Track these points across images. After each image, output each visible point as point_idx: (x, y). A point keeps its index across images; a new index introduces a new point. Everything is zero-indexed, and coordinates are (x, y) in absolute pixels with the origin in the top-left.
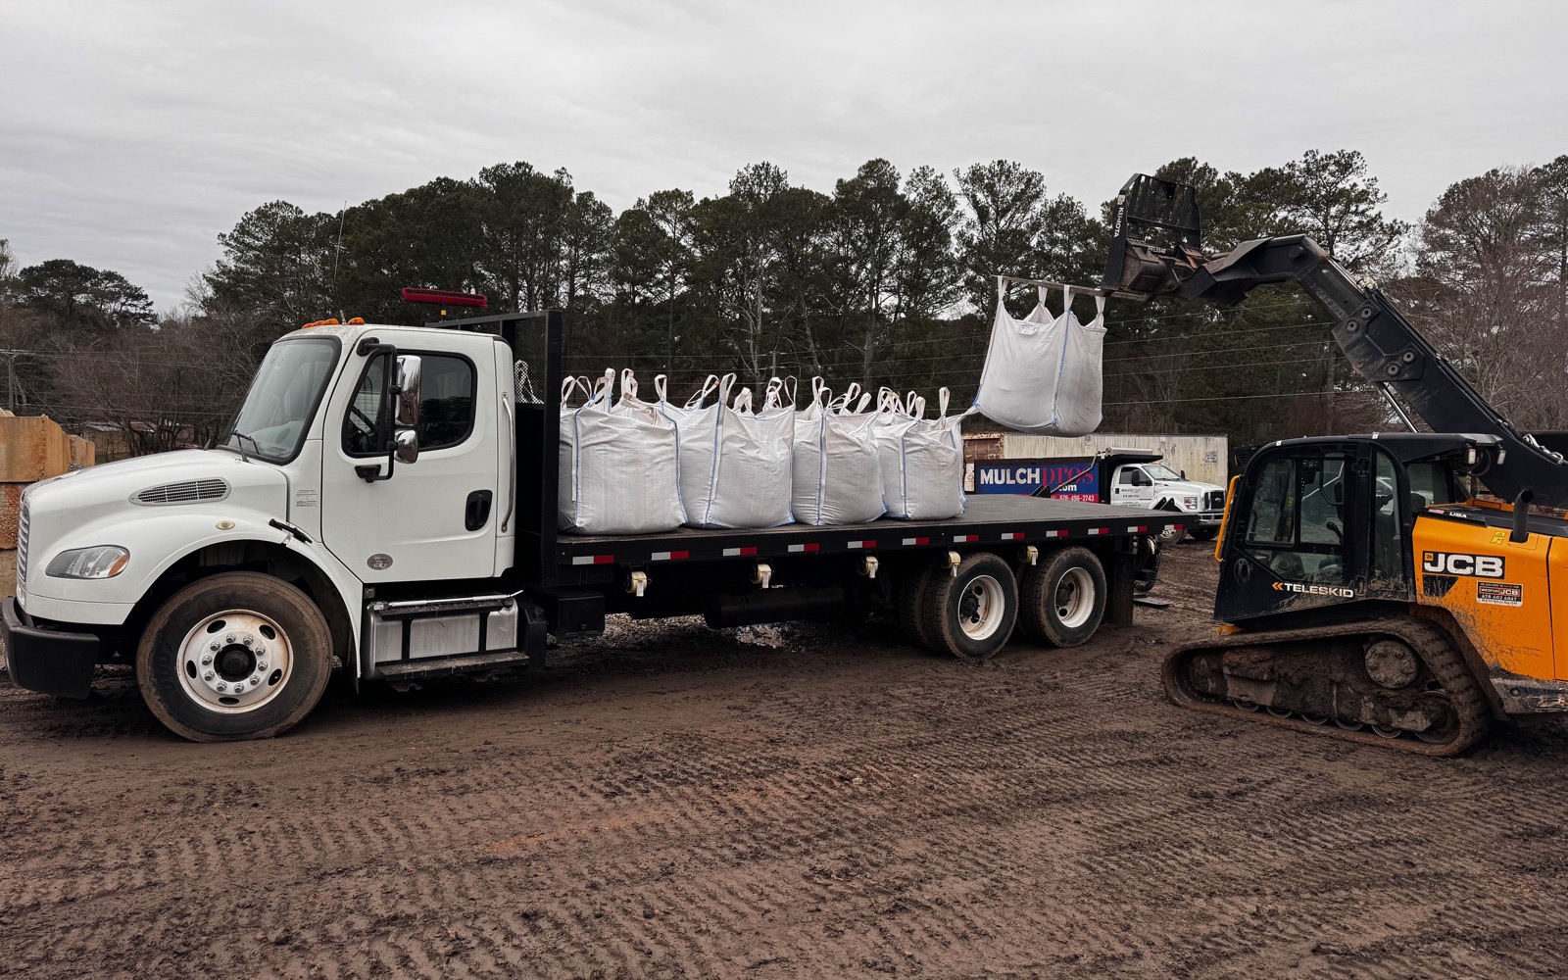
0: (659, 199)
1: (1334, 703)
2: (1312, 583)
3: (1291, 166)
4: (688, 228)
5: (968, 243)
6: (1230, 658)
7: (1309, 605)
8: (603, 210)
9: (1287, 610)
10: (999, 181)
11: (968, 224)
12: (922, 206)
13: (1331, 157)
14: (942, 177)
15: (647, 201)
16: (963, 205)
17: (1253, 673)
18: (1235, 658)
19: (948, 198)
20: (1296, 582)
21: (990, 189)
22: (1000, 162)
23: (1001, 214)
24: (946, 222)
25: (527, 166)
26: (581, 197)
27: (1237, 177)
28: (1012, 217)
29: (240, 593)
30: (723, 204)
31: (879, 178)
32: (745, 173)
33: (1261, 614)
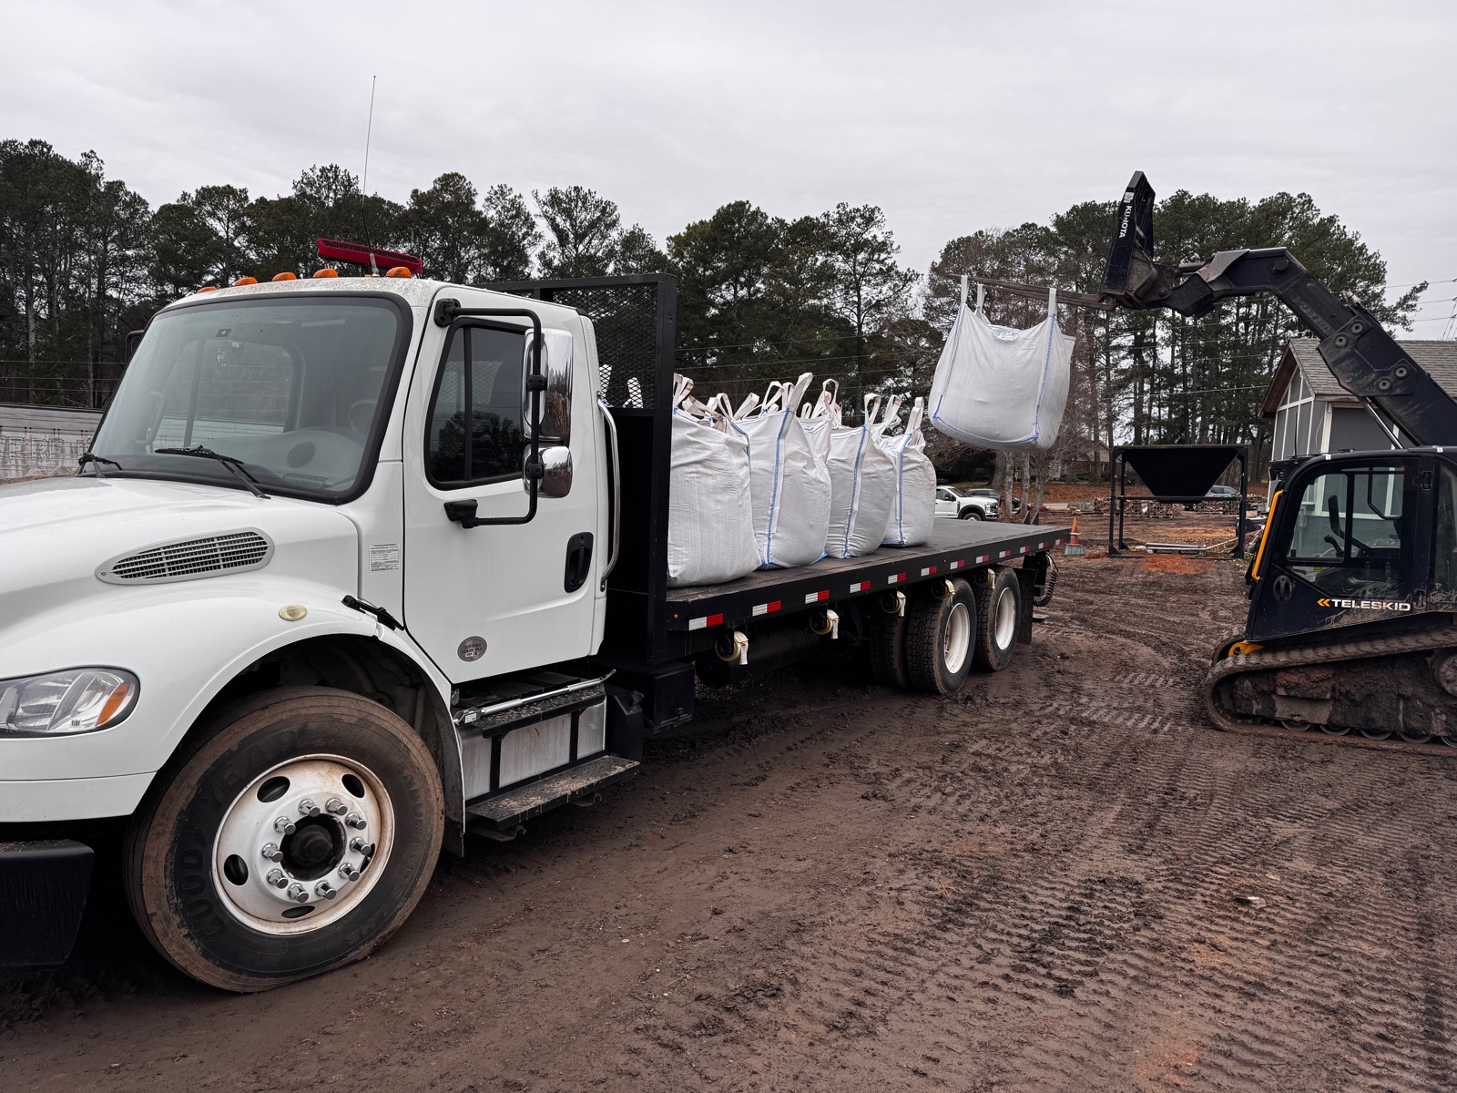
0: (207, 194)
1: (1400, 718)
2: (1363, 599)
3: (827, 215)
4: (242, 229)
5: (547, 264)
6: (1283, 678)
7: (1360, 620)
8: (137, 201)
9: (1334, 626)
10: (576, 206)
11: (549, 246)
12: (502, 224)
13: (858, 210)
14: (520, 196)
15: (194, 195)
16: (542, 226)
17: (1315, 693)
18: (1293, 678)
19: (527, 219)
20: (1345, 598)
21: (568, 213)
22: (576, 188)
23: (580, 237)
24: (525, 242)
25: (45, 145)
26: (110, 185)
27: (782, 222)
28: (590, 242)
29: (313, 726)
30: (285, 203)
31: (455, 193)
32: (311, 174)
33: (1303, 632)
